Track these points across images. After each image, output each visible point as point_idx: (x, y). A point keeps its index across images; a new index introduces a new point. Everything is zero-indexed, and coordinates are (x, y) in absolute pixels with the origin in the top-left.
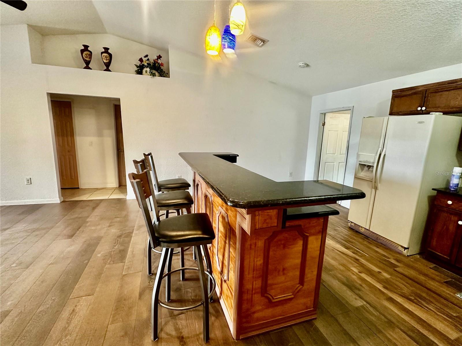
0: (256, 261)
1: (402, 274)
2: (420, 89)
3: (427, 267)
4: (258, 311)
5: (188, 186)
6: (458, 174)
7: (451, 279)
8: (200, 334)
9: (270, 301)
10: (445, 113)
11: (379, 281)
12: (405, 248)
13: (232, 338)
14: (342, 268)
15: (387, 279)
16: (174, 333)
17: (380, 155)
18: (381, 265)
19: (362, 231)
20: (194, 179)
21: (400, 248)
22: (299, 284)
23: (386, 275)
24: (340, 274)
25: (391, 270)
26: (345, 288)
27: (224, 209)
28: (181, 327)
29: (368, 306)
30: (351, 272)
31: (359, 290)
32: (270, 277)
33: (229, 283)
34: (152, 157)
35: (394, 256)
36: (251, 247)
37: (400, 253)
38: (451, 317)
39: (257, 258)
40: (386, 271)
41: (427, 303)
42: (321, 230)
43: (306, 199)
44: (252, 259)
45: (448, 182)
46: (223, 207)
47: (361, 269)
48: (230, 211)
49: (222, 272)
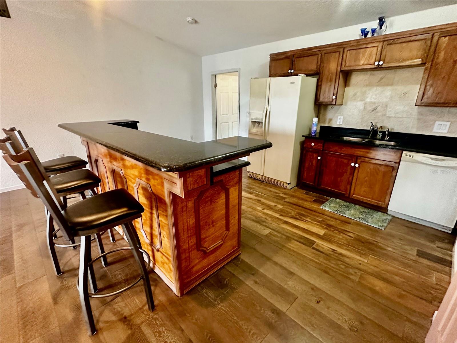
0: (188, 222)
1: (289, 203)
2: (289, 54)
3: (301, 193)
4: (196, 265)
5: (84, 163)
6: (316, 123)
7: (315, 198)
8: (144, 306)
9: (205, 252)
10: (307, 75)
11: (276, 211)
12: (289, 184)
13: (176, 297)
14: (249, 209)
15: (281, 209)
16: (114, 318)
17: (267, 112)
18: (275, 200)
19: (258, 177)
20: (88, 154)
21: (285, 185)
22: (226, 230)
23: (280, 206)
24: (250, 214)
25: (282, 202)
26: (255, 224)
27: (144, 179)
28: (120, 309)
29: (273, 231)
30: (258, 211)
31: (265, 222)
32: (202, 232)
33: (164, 250)
34: (19, 132)
35: (282, 192)
36: (182, 210)
37: (285, 188)
38: (319, 222)
39: (189, 218)
40: (280, 204)
41: (306, 218)
42: (238, 181)
43: (232, 153)
44: (185, 220)
45: (310, 130)
46: (142, 178)
47: (263, 206)
48: (152, 180)
49: (152, 243)
